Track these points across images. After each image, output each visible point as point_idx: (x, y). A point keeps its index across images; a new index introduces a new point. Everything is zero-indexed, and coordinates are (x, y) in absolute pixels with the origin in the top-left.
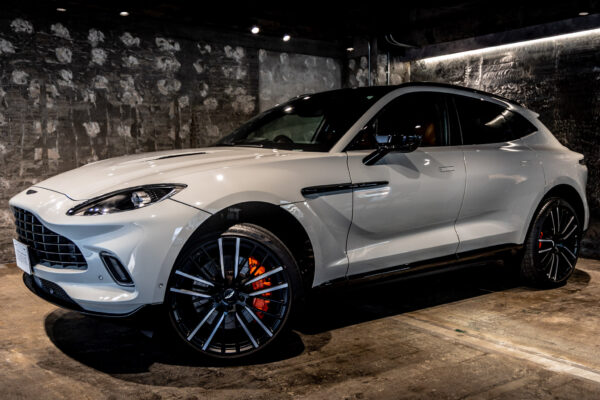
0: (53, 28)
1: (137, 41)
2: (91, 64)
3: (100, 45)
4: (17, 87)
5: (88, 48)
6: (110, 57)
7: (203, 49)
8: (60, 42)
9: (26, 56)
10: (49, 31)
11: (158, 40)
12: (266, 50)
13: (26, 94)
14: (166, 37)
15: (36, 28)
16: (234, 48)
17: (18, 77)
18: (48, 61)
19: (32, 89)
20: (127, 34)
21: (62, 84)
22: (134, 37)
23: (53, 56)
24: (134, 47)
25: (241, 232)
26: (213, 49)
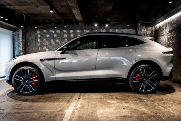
0: (64, 31)
1: (80, 31)
2: (71, 37)
3: (72, 33)
4: (57, 43)
5: (70, 34)
6: (74, 35)
7: (95, 31)
8: (65, 33)
9: (59, 37)
10: (63, 31)
11: (84, 30)
12: (112, 29)
13: (59, 44)
14: (86, 29)
15: (61, 31)
16: (103, 30)
17: (57, 41)
18: (63, 37)
19: (60, 43)
20: (78, 30)
21: (65, 41)
22: (79, 30)
23: (63, 36)
24: (79, 33)
25: (29, 68)
26: (97, 31)
